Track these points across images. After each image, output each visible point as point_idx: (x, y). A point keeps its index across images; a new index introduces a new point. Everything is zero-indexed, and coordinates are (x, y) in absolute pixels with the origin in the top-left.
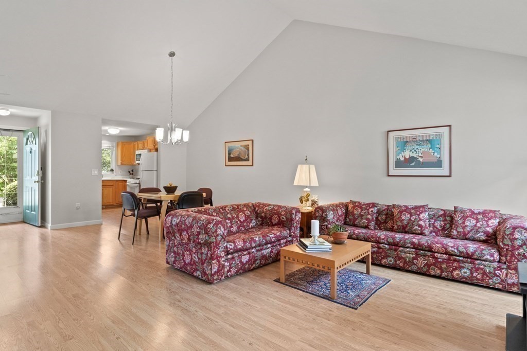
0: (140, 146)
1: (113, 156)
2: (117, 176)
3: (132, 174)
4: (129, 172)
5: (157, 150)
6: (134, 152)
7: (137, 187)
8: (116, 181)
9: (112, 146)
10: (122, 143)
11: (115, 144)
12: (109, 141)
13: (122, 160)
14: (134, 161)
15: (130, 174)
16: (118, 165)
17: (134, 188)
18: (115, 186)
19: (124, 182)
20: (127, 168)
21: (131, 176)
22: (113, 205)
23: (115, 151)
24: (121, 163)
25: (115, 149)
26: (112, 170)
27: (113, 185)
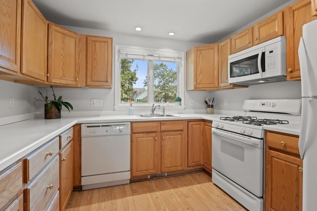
1: (181, 75)
3: (212, 106)
4: (206, 102)
6: (221, 62)
9: (179, 58)
11: (183, 54)
13: (196, 80)
14: (221, 80)
15: (209, 106)
16: (189, 91)
18: (185, 131)
20: (202, 96)
21: (210, 109)
22: (182, 170)
23: (183, 67)
24: (195, 85)
25: (183, 62)
26: (179, 100)
27: (182, 130)
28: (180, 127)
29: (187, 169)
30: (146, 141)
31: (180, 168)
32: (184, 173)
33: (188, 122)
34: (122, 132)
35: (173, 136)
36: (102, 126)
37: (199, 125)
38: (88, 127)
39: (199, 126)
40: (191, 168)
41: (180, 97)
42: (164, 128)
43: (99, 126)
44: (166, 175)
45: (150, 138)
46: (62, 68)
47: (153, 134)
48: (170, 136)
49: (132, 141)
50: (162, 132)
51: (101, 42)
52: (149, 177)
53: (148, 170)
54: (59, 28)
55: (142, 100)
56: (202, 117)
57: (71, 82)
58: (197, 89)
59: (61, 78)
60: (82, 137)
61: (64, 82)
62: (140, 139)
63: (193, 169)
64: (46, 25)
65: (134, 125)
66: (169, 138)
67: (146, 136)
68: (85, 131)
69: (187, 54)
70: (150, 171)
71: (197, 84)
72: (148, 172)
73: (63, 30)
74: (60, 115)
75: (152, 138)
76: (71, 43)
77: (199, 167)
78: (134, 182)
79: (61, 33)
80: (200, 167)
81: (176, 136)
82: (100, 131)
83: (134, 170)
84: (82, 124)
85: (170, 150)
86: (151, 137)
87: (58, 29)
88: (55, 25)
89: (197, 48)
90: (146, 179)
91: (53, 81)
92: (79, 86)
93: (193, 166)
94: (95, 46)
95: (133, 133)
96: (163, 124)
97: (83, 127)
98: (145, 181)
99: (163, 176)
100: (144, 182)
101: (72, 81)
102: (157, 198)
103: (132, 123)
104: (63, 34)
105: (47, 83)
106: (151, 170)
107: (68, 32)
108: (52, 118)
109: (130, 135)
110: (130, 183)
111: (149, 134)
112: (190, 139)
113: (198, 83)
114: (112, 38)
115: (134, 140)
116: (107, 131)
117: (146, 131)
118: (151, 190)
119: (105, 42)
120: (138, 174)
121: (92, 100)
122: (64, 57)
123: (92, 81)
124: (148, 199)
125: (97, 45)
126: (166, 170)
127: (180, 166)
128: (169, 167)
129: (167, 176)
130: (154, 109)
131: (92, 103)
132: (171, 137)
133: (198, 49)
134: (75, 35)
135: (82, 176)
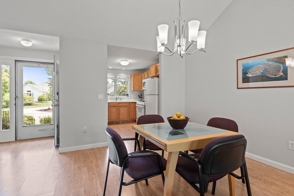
0: (146, 76)
1: (128, 84)
2: (131, 99)
3: (141, 98)
4: (139, 96)
5: (158, 77)
6: (142, 81)
7: (143, 108)
8: (130, 103)
9: (127, 78)
10: (134, 74)
11: (129, 76)
12: (125, 74)
13: (133, 87)
14: (141, 88)
15: (140, 98)
16: (131, 91)
17: (141, 109)
18: (128, 106)
19: (135, 103)
20: (138, 93)
21: (140, 99)
22: (127, 121)
23: (129, 81)
24: (133, 89)
25: (129, 79)
26: (128, 95)
27: (127, 106)
28: (126, 105)
29: (128, 120)
30: (114, 110)
31: (126, 120)
40: (131, 120)
41: (128, 94)
42: (120, 105)
47: (116, 107)
50: (119, 106)
52: (115, 122)
53: (114, 120)
55: (110, 94)
58: (134, 91)
62: (111, 109)
65: (109, 104)
66: (122, 109)
67: (114, 108)
69: (131, 76)
77: (134, 120)
81: (124, 108)
83: (109, 119)
85: (122, 113)
95: (109, 106)
96: (120, 104)
98: (113, 124)
99: (120, 123)
106: (116, 120)
112: (130, 109)
115: (109, 109)
117: (113, 106)
120: (111, 121)
126: (121, 120)
130: (117, 99)
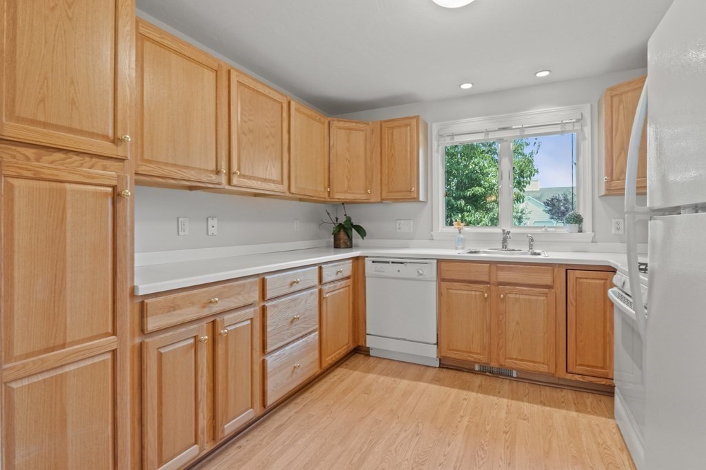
11: (588, 109)
16: (601, 198)
25: (587, 129)
26: (578, 220)
27: (550, 287)
28: (546, 279)
29: (563, 374)
30: (467, 297)
32: (561, 385)
33: (567, 270)
34: (422, 275)
35: (527, 297)
36: (393, 263)
37: (602, 279)
38: (373, 262)
39: (603, 281)
40: (578, 378)
41: (581, 213)
42: (503, 276)
43: (388, 262)
44: (515, 375)
45: (474, 293)
46: (347, 177)
47: (480, 287)
48: (517, 296)
49: (440, 294)
50: (500, 284)
51: (399, 127)
52: (477, 368)
53: (470, 352)
54: (343, 123)
56: (609, 262)
57: (360, 196)
58: (612, 192)
59: (346, 192)
60: (366, 275)
61: (349, 197)
62: (454, 291)
63: (581, 380)
64: (326, 125)
65: (444, 265)
66: (517, 300)
67: (467, 288)
68: (369, 267)
69: (599, 105)
70: (475, 356)
71: (612, 181)
72: (470, 356)
73: (349, 123)
74: (351, 243)
75: (477, 293)
76: (359, 139)
78: (447, 368)
79: (345, 129)
80: (603, 383)
81: (533, 297)
82: (390, 269)
83: (443, 345)
84: (367, 257)
85: (518, 323)
86: (475, 291)
87: (341, 124)
88: (338, 121)
89: (612, 89)
90: (471, 371)
91: (336, 197)
92: (372, 200)
93: (581, 372)
94: (392, 135)
95: (441, 279)
96: (503, 269)
97: (368, 262)
98: (467, 372)
99: (507, 376)
100: (465, 373)
101: (361, 194)
102: (465, 399)
103: (440, 261)
104: (348, 129)
105: (329, 200)
106: (477, 354)
107: (354, 124)
108: (340, 248)
109: (435, 283)
110: (440, 367)
111: (472, 285)
112: (571, 309)
113: (614, 178)
114: (418, 116)
116: (399, 271)
117: (466, 278)
118: (465, 387)
119: (407, 125)
120: (452, 354)
121: (398, 222)
122: (349, 161)
123: (389, 192)
124: (449, 396)
125: (395, 133)
126: (512, 363)
127: (543, 363)
128: (516, 359)
129: (517, 378)
131: (398, 225)
132: (522, 297)
133: (616, 93)
134: (365, 125)
135: (367, 332)
